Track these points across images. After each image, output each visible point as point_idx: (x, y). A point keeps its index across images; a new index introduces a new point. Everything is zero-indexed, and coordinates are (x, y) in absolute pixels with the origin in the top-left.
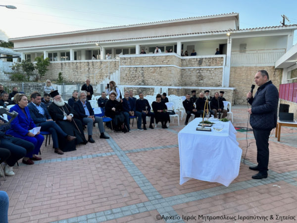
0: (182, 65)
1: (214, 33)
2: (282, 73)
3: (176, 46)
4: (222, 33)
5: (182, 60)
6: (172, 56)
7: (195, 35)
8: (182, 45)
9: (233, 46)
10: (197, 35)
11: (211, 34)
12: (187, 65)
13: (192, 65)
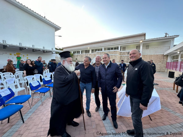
0: (121, 55)
1: (134, 42)
2: (167, 57)
3: (118, 47)
4: (138, 41)
5: (121, 52)
6: (116, 51)
7: (126, 43)
8: (121, 47)
9: (143, 47)
10: (127, 43)
11: (133, 42)
12: (123, 54)
13: (125, 54)
